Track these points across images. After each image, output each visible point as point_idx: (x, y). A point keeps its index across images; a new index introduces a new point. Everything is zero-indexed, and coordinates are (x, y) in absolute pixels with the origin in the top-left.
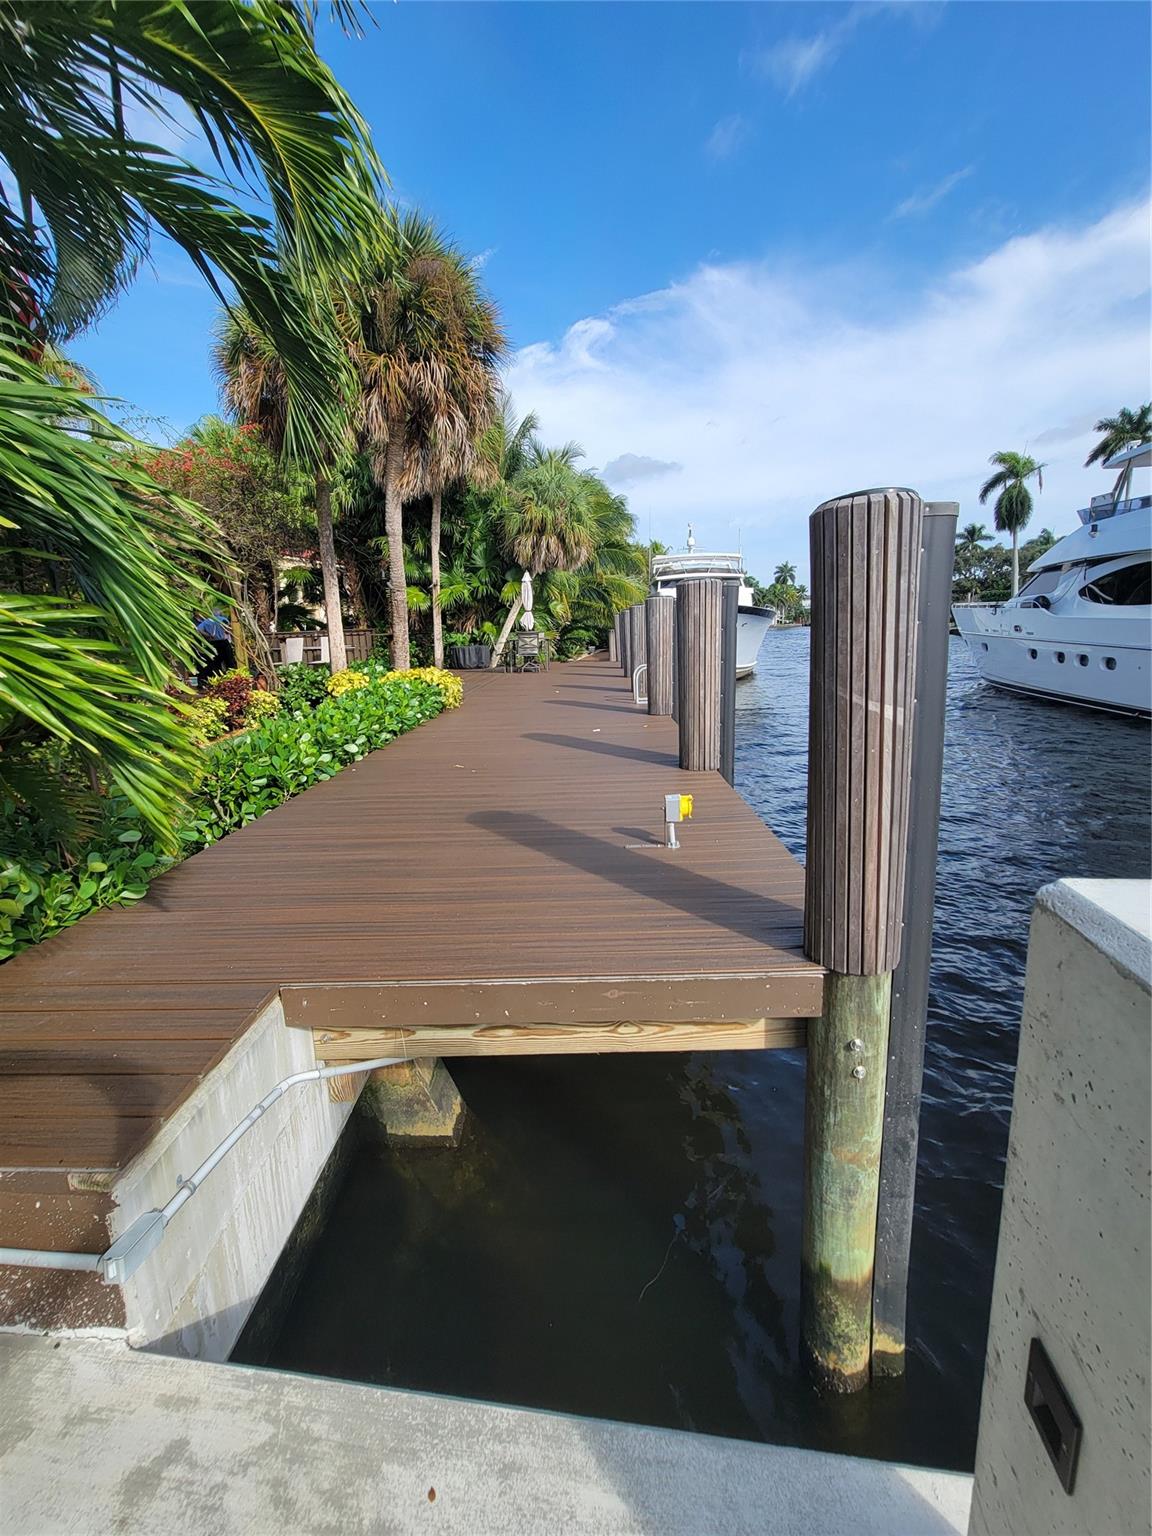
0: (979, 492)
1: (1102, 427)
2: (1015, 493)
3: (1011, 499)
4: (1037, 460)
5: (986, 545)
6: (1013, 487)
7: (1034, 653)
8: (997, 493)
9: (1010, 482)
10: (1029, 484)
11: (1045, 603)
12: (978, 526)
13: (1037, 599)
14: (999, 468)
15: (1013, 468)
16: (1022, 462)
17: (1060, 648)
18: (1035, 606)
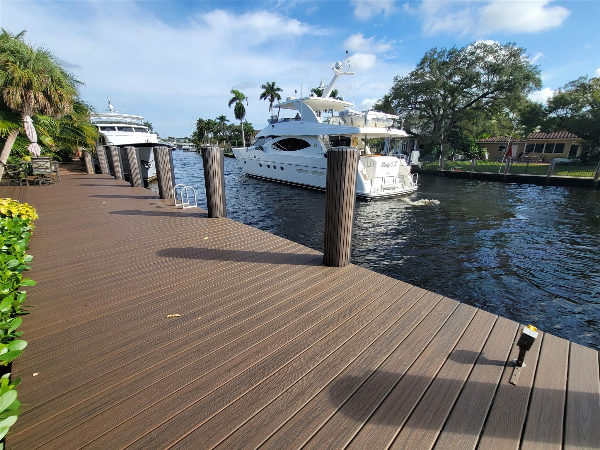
0: (228, 103)
1: (263, 87)
2: (240, 106)
3: (239, 107)
4: (246, 96)
5: (228, 124)
6: (239, 103)
7: (261, 165)
8: (234, 105)
9: (238, 101)
10: (244, 103)
11: (261, 149)
12: (224, 116)
13: (259, 147)
14: (233, 96)
15: (237, 97)
16: (241, 95)
17: (269, 164)
18: (259, 150)
